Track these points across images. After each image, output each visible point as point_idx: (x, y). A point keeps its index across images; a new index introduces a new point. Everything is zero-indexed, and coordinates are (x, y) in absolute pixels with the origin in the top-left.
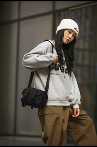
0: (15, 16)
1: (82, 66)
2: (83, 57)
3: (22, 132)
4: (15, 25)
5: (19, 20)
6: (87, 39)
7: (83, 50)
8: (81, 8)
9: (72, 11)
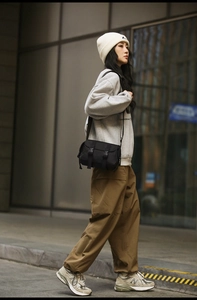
0: (54, 37)
1: (150, 109)
2: (151, 97)
3: (62, 204)
4: (54, 50)
5: (60, 43)
6: (157, 70)
7: (152, 86)
8: (148, 27)
9: (135, 30)
